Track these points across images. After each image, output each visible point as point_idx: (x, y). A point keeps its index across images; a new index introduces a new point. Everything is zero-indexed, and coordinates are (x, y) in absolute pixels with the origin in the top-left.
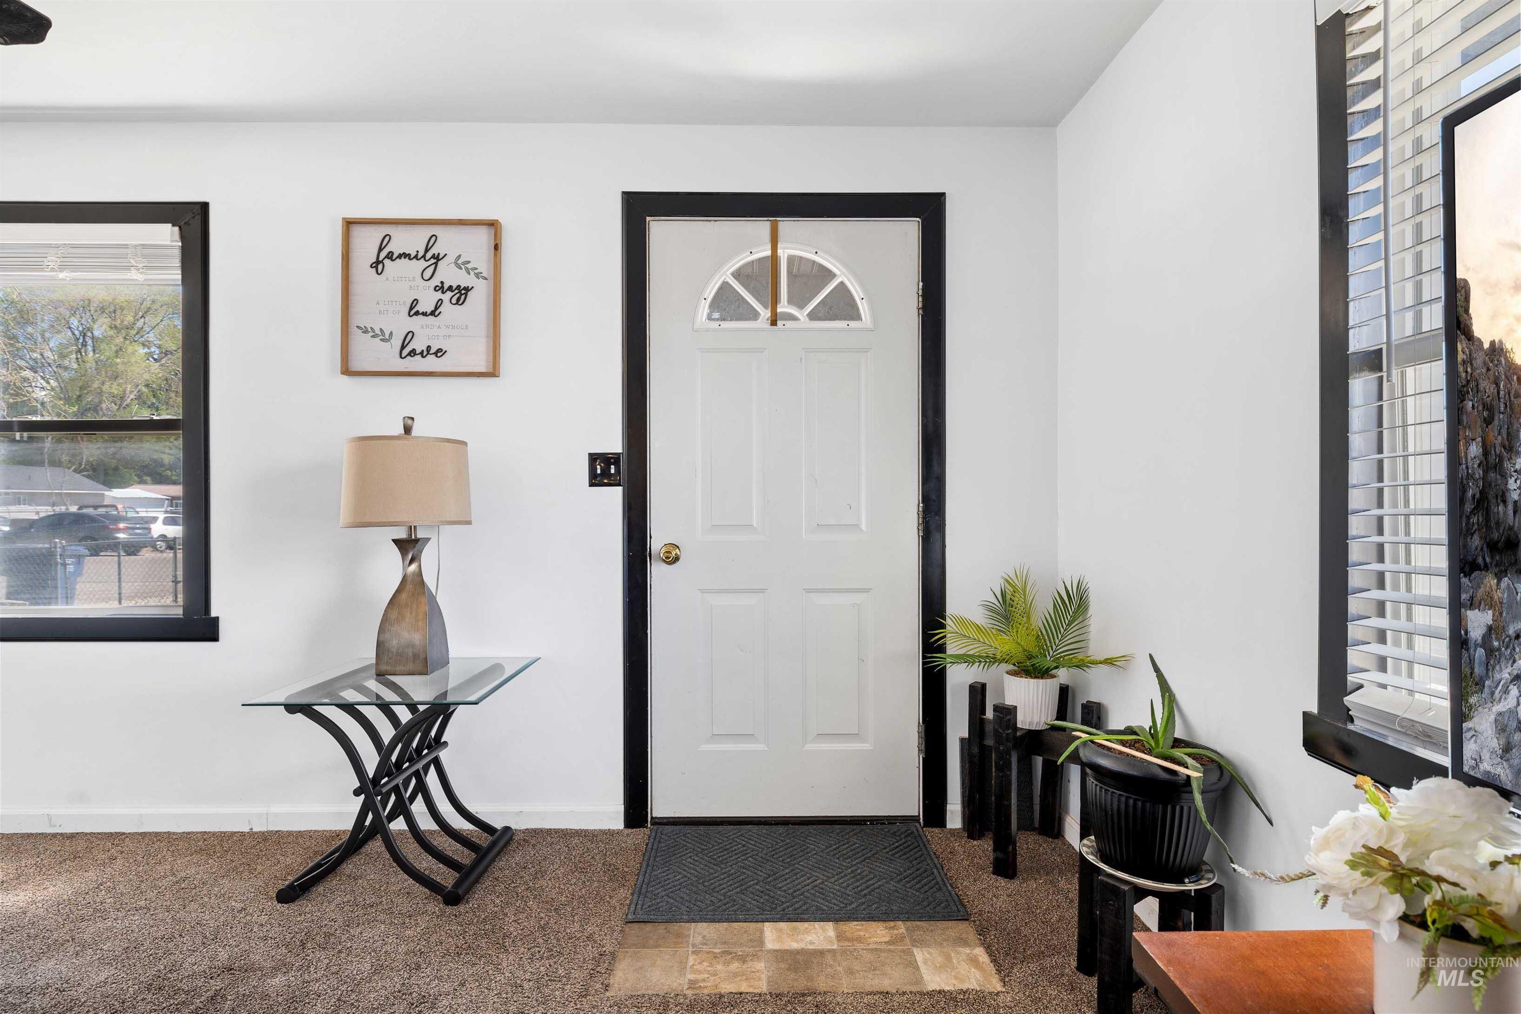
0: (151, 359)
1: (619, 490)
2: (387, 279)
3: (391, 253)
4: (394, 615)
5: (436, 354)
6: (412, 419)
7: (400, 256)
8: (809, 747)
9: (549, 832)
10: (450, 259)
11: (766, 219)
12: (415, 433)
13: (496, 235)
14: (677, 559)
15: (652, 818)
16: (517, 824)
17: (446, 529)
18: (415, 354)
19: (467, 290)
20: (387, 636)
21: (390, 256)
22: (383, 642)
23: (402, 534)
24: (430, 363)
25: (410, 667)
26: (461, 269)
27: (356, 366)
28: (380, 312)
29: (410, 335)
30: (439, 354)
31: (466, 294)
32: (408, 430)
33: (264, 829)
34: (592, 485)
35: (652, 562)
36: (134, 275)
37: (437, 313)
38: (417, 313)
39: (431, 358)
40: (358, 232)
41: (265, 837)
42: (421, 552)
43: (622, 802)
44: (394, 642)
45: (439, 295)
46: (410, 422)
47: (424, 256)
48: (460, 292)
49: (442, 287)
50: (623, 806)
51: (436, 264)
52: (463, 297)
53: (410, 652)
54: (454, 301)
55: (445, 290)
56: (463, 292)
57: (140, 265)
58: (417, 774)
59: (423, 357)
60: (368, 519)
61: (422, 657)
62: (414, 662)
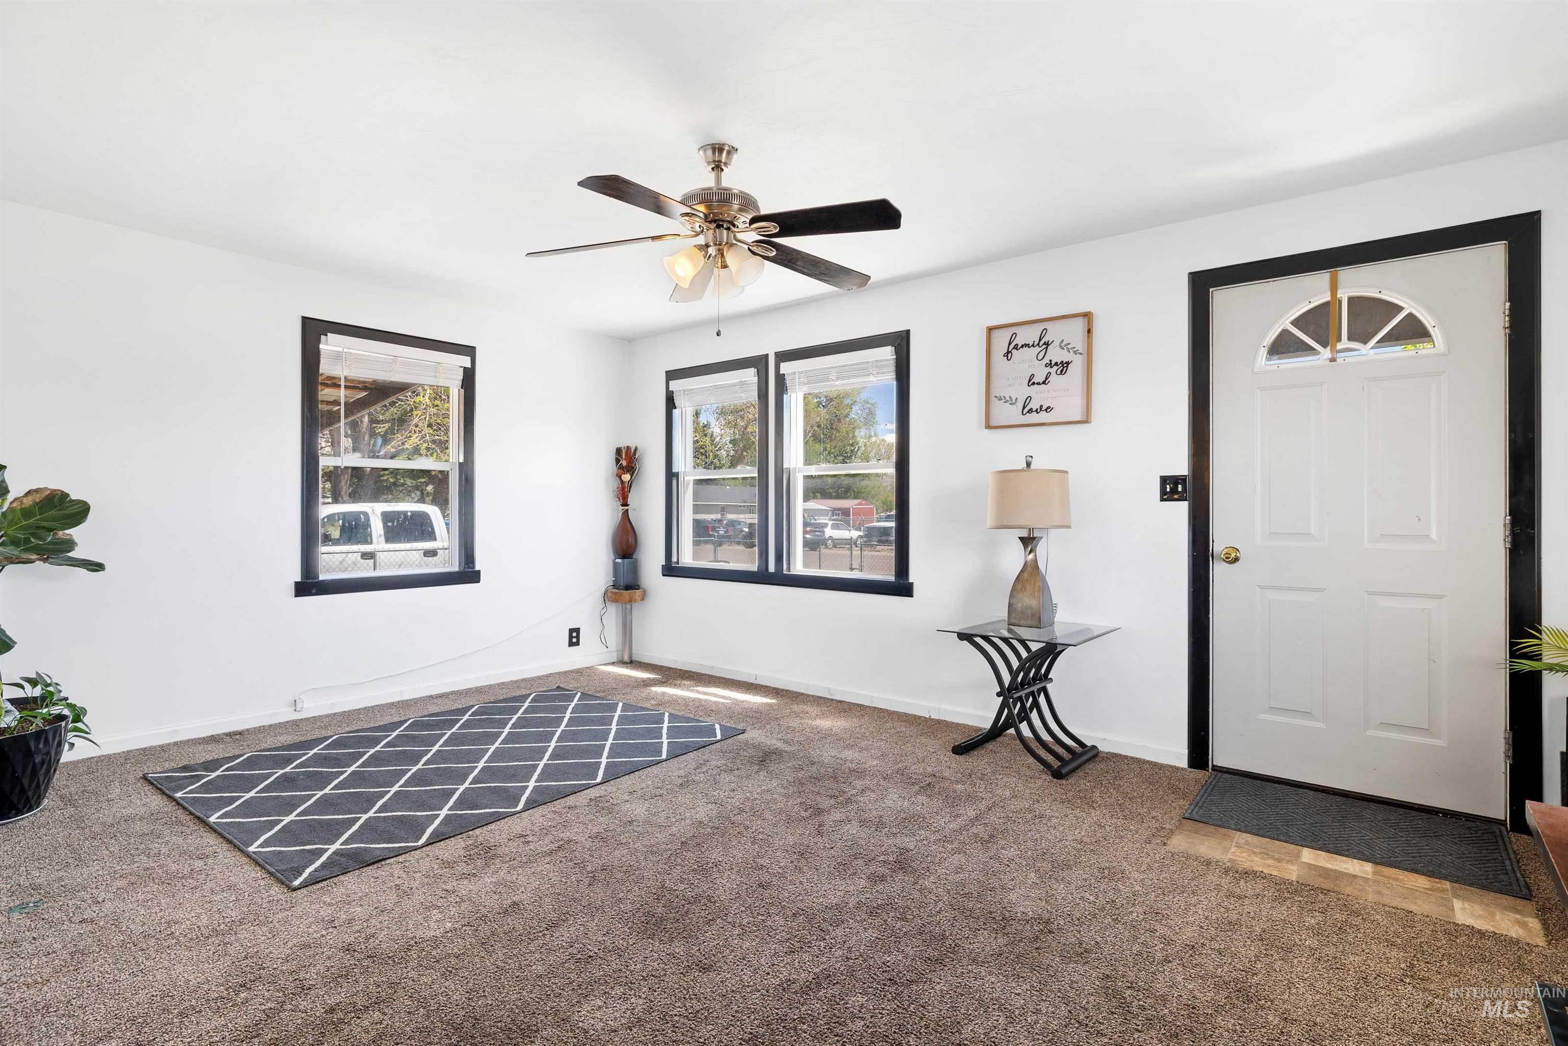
0: (821, 406)
1: (1185, 504)
2: (1014, 363)
3: (1017, 345)
4: (1019, 587)
5: (1046, 410)
6: (1032, 457)
7: (1022, 346)
8: (1371, 733)
9: (1126, 757)
10: (1056, 343)
11: (1326, 271)
12: (1032, 467)
13: (1089, 322)
14: (1236, 559)
15: (1213, 766)
16: (1103, 748)
17: (1053, 532)
18: (1032, 412)
19: (1068, 363)
20: (1015, 600)
21: (1016, 348)
22: (1012, 604)
23: (1024, 534)
24: (1043, 417)
25: (1030, 622)
26: (1064, 349)
27: (993, 423)
28: (1010, 385)
29: (1029, 398)
30: (1048, 411)
31: (1067, 367)
32: (1028, 464)
33: (938, 718)
34: (1162, 500)
35: (1214, 561)
36: (872, 378)
37: (1047, 382)
38: (1033, 384)
39: (1043, 413)
40: (996, 334)
41: (939, 722)
42: (1037, 546)
43: (1186, 747)
44: (1019, 605)
45: (1048, 369)
46: (1030, 459)
47: (1038, 344)
48: (1063, 366)
49: (1051, 364)
50: (1187, 751)
51: (1047, 348)
52: (1065, 369)
53: (1030, 611)
54: (1059, 372)
55: (1053, 365)
56: (1065, 365)
57: (874, 373)
58: (1032, 693)
59: (1037, 413)
60: (1006, 523)
61: (1037, 616)
62: (1032, 619)
